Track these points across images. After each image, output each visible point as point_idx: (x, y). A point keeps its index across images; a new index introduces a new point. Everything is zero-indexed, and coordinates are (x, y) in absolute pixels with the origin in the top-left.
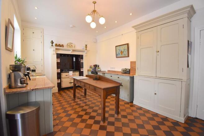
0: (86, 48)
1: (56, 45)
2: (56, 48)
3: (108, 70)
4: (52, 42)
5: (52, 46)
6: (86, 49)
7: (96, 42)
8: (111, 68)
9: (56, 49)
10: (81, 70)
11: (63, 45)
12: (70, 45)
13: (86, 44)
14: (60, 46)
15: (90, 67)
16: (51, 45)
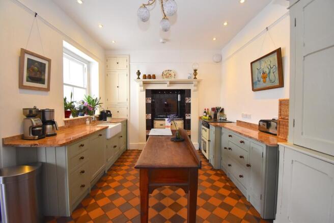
0: (195, 75)
1: (145, 77)
2: (143, 82)
3: (237, 121)
4: (139, 73)
5: (139, 78)
6: (195, 78)
7: (220, 61)
8: (243, 116)
9: (145, 83)
10: (187, 118)
11: (154, 75)
12: (167, 74)
13: (195, 68)
14: (150, 77)
15: (205, 112)
16: (137, 77)
